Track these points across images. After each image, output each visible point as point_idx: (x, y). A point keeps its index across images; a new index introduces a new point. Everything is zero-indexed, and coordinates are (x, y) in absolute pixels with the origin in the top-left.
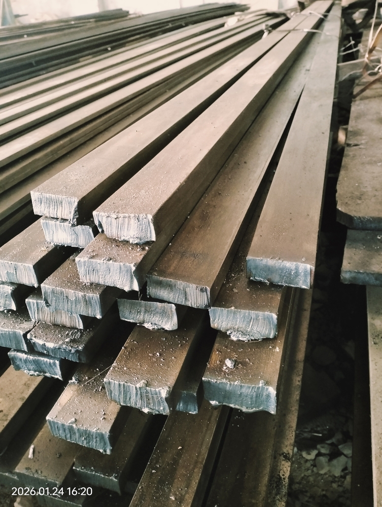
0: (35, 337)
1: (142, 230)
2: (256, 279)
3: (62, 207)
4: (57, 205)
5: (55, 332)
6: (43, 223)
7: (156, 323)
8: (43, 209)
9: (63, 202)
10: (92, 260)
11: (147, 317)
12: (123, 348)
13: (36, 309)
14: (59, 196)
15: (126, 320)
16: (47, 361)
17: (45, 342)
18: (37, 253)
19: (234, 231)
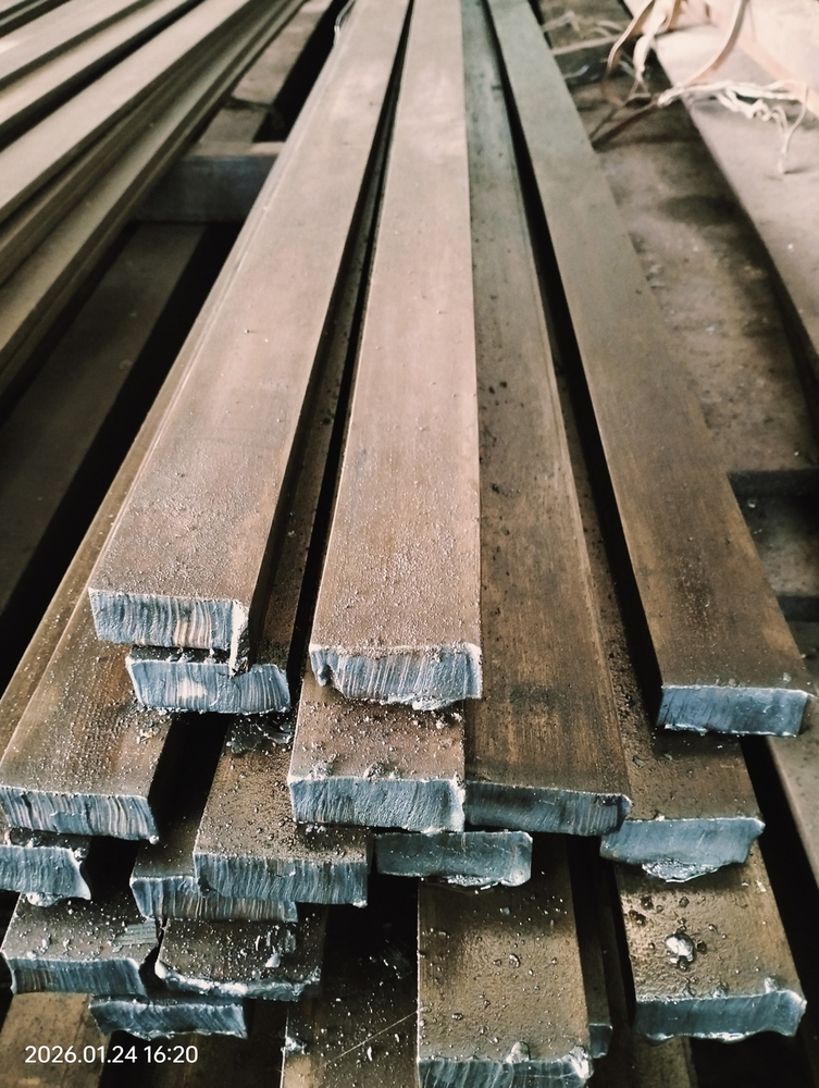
0: (179, 972)
1: (448, 677)
2: (677, 727)
3: (189, 621)
4: (174, 618)
5: (224, 941)
6: (135, 668)
7: (477, 873)
8: (127, 630)
9: (194, 612)
10: (335, 778)
11: (452, 863)
12: (418, 955)
13: (161, 896)
14: (182, 598)
15: (394, 874)
16: (206, 1010)
17: (217, 984)
18: (132, 749)
19: (589, 604)
